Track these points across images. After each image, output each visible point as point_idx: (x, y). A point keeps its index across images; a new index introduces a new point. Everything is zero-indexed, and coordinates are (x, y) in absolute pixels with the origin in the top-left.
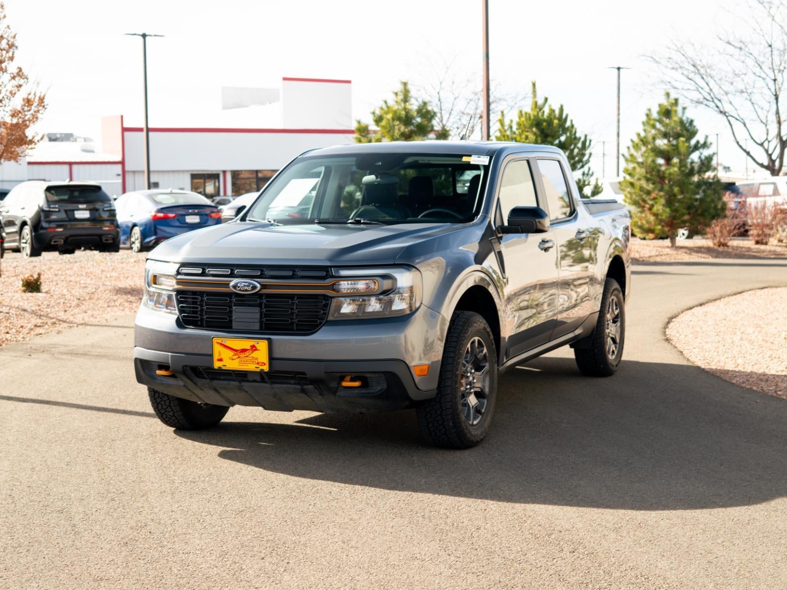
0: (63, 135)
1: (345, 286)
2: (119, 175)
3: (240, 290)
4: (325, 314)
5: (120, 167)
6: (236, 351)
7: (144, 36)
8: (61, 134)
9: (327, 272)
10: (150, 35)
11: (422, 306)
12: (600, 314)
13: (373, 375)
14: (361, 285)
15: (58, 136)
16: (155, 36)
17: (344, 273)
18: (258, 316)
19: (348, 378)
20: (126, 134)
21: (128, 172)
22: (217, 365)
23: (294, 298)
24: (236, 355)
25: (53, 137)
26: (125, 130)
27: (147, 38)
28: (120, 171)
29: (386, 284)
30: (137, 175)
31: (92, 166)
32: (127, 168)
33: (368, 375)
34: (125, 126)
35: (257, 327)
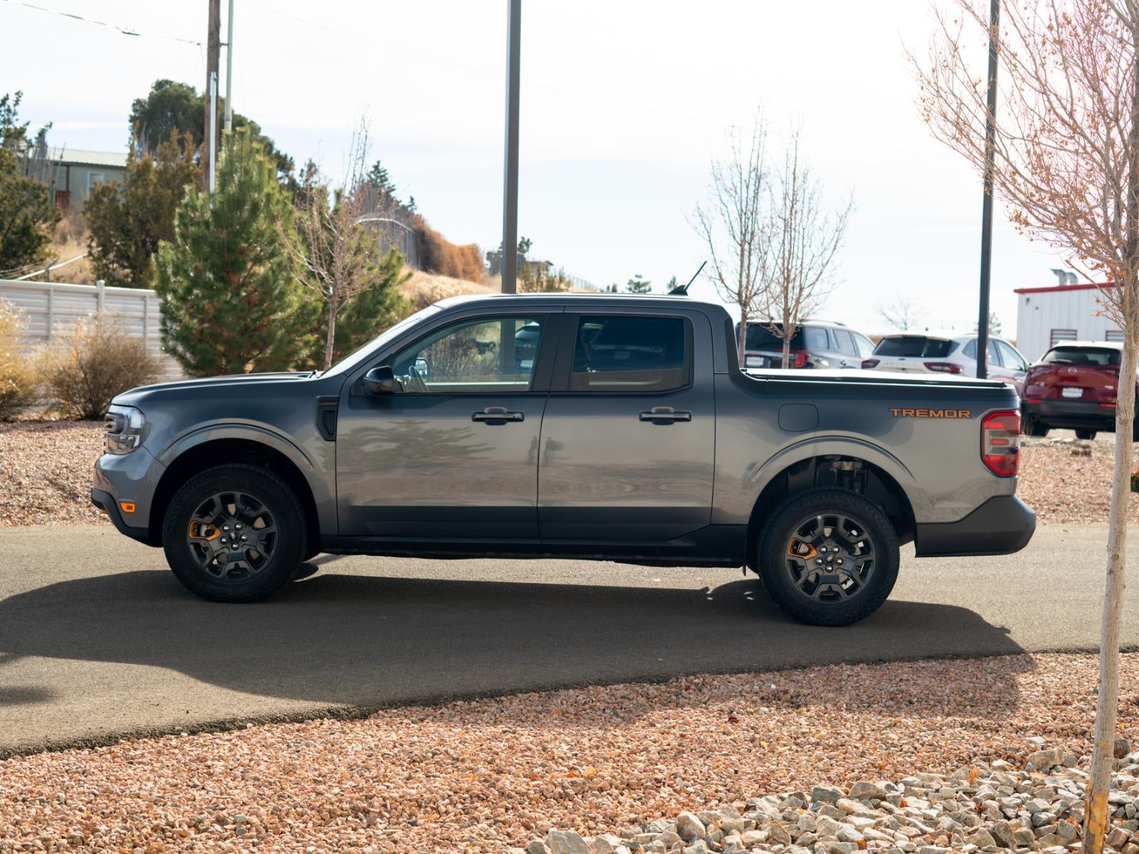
11: (141, 448)
29: (120, 424)
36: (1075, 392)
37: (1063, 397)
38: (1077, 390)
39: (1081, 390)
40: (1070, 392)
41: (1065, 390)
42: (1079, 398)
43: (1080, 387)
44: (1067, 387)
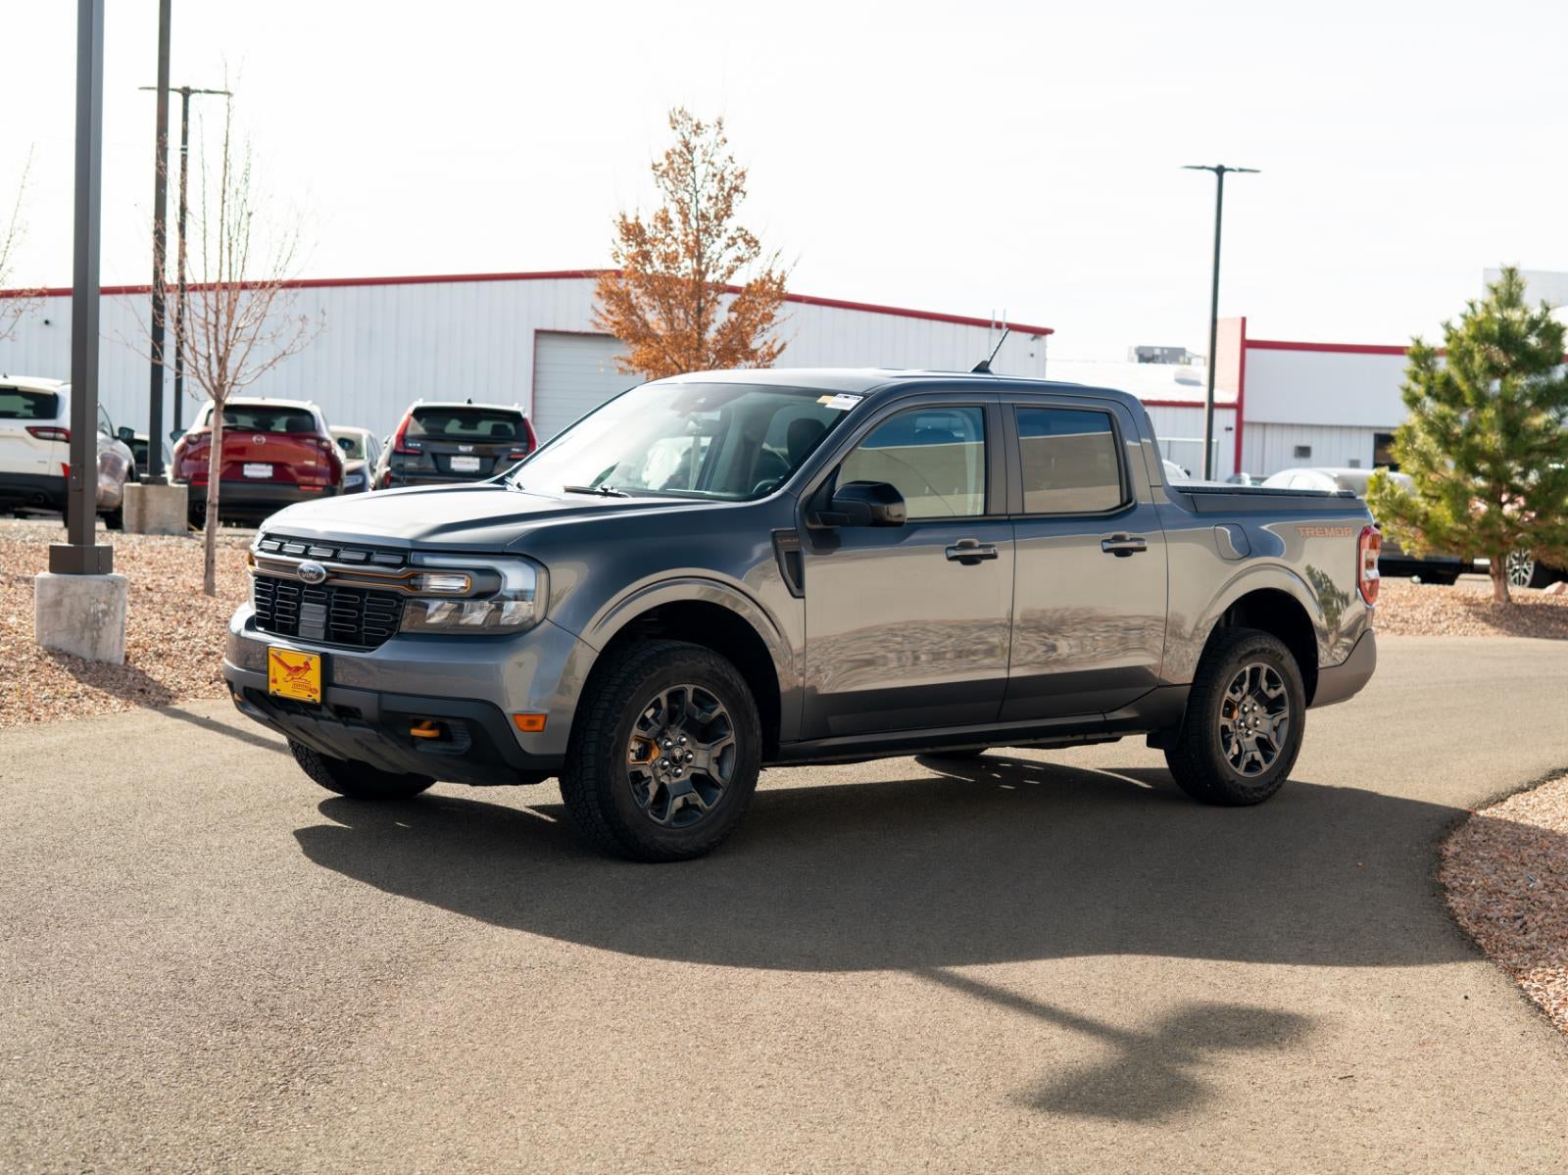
0: (1166, 352)
1: (436, 583)
2: (1231, 429)
3: (306, 578)
4: (397, 621)
5: (1232, 413)
6: (288, 668)
7: (1220, 171)
8: (1163, 349)
9: (405, 557)
10: (1232, 170)
11: (546, 623)
12: (1191, 690)
13: (454, 723)
14: (456, 584)
15: (1157, 352)
16: (1241, 170)
17: (429, 561)
18: (323, 619)
19: (427, 724)
20: (1249, 352)
21: (1252, 424)
22: (272, 688)
23: (365, 593)
24: (289, 675)
25: (1148, 355)
26: (1247, 344)
27: (1226, 175)
28: (1232, 423)
29: (486, 583)
30: (1269, 432)
31: (1181, 411)
32: (1246, 418)
33: (448, 722)
34: (1249, 336)
35: (321, 635)
36: (262, 470)
37: (246, 477)
38: (263, 467)
39: (270, 468)
40: (255, 470)
41: (246, 466)
42: (269, 478)
43: (267, 463)
44: (249, 463)
